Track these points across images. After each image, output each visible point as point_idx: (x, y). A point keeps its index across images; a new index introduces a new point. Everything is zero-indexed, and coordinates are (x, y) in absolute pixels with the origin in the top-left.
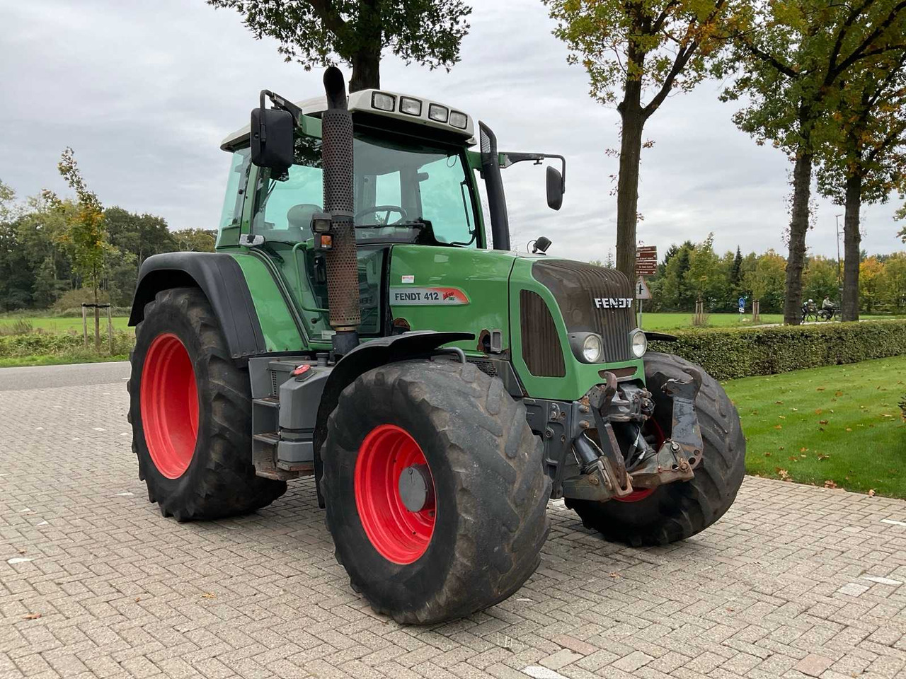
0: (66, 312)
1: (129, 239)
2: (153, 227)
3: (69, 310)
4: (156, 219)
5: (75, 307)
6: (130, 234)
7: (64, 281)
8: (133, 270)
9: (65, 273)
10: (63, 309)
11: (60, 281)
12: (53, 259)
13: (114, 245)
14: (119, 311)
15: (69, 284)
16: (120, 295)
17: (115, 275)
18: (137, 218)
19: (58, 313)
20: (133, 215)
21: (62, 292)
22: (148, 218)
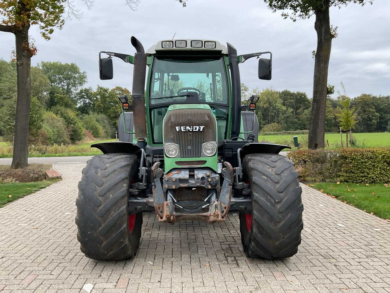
0: (265, 133)
1: (290, 102)
2: (301, 97)
3: (266, 132)
4: (302, 93)
5: (268, 131)
6: (291, 100)
7: (265, 121)
8: (291, 115)
9: (266, 118)
10: (264, 132)
11: (263, 121)
12: (261, 112)
13: (284, 105)
14: (285, 133)
15: (267, 122)
16: (286, 126)
17: (284, 118)
18: (294, 94)
19: (262, 133)
20: (293, 92)
21: (264, 126)
22: (299, 94)
